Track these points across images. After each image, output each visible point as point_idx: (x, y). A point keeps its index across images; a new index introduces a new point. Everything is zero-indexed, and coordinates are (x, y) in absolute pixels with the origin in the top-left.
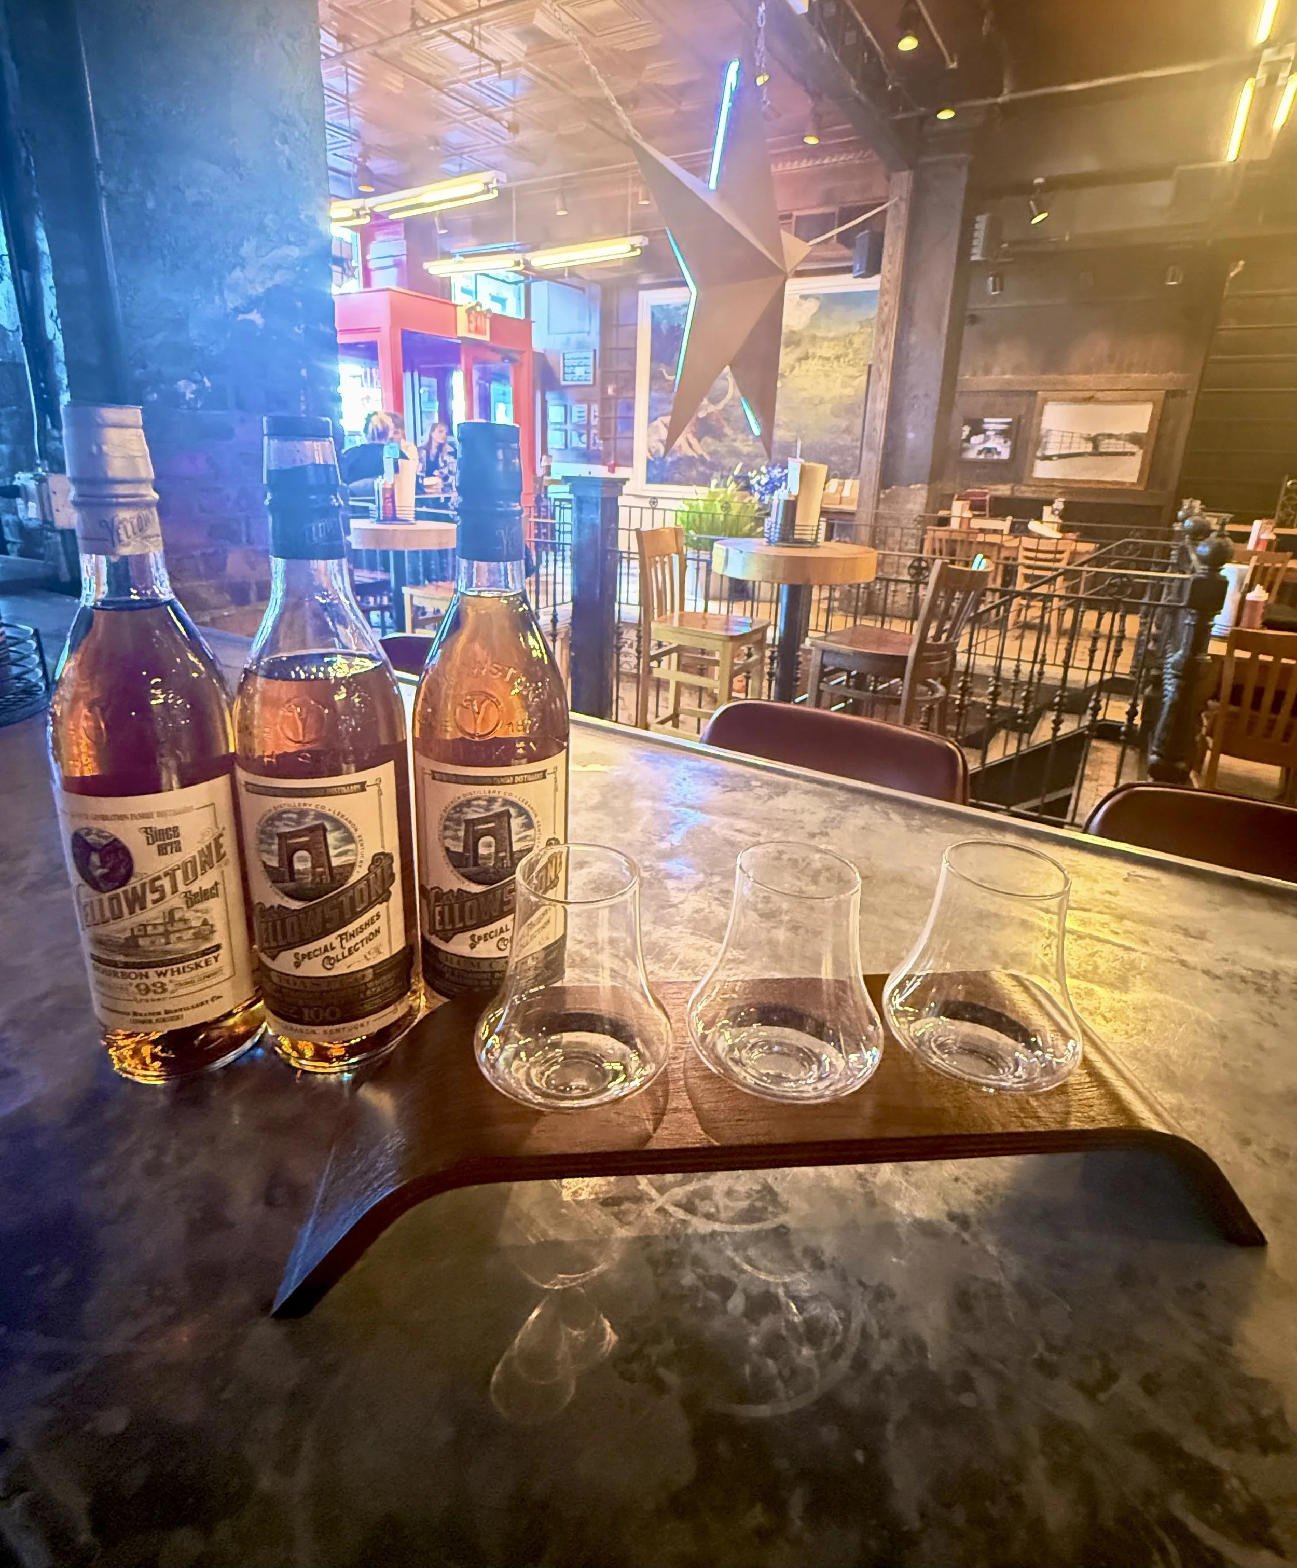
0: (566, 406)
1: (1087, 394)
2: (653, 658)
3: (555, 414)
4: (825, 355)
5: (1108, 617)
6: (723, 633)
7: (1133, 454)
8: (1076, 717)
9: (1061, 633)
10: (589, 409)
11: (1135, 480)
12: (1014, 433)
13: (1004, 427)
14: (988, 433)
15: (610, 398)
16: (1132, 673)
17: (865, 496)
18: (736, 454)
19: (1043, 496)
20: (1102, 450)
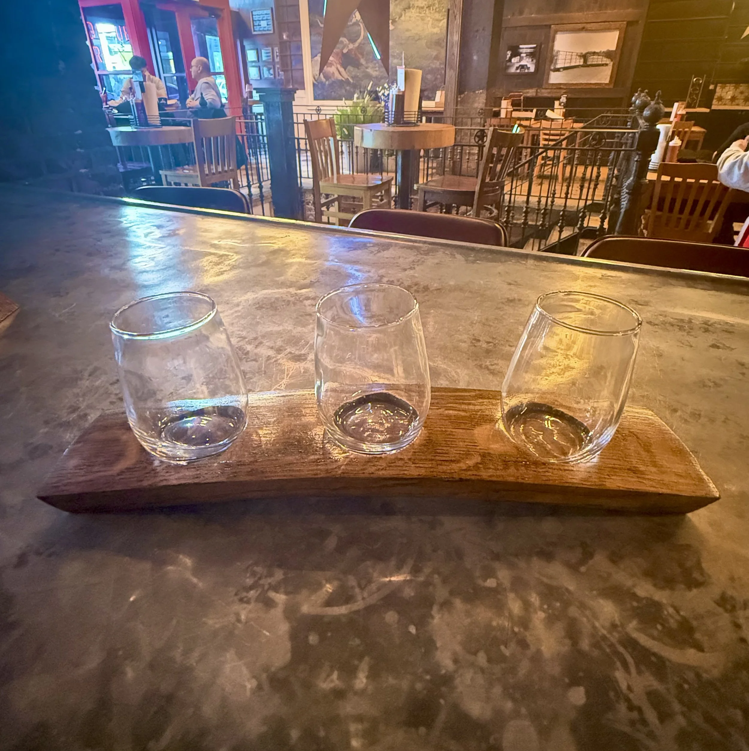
0: (257, 50)
1: (580, 26)
2: (323, 205)
3: (251, 55)
4: (421, 5)
5: (589, 169)
6: (365, 185)
7: (607, 65)
8: (572, 228)
9: (564, 180)
10: (273, 50)
11: (607, 81)
12: (538, 54)
13: (532, 50)
14: (522, 55)
15: (286, 42)
16: (604, 199)
17: (449, 101)
18: (369, 77)
19: (554, 95)
20: (589, 63)
